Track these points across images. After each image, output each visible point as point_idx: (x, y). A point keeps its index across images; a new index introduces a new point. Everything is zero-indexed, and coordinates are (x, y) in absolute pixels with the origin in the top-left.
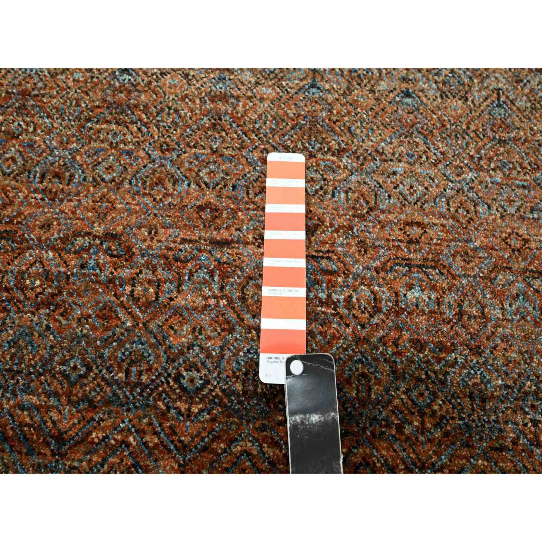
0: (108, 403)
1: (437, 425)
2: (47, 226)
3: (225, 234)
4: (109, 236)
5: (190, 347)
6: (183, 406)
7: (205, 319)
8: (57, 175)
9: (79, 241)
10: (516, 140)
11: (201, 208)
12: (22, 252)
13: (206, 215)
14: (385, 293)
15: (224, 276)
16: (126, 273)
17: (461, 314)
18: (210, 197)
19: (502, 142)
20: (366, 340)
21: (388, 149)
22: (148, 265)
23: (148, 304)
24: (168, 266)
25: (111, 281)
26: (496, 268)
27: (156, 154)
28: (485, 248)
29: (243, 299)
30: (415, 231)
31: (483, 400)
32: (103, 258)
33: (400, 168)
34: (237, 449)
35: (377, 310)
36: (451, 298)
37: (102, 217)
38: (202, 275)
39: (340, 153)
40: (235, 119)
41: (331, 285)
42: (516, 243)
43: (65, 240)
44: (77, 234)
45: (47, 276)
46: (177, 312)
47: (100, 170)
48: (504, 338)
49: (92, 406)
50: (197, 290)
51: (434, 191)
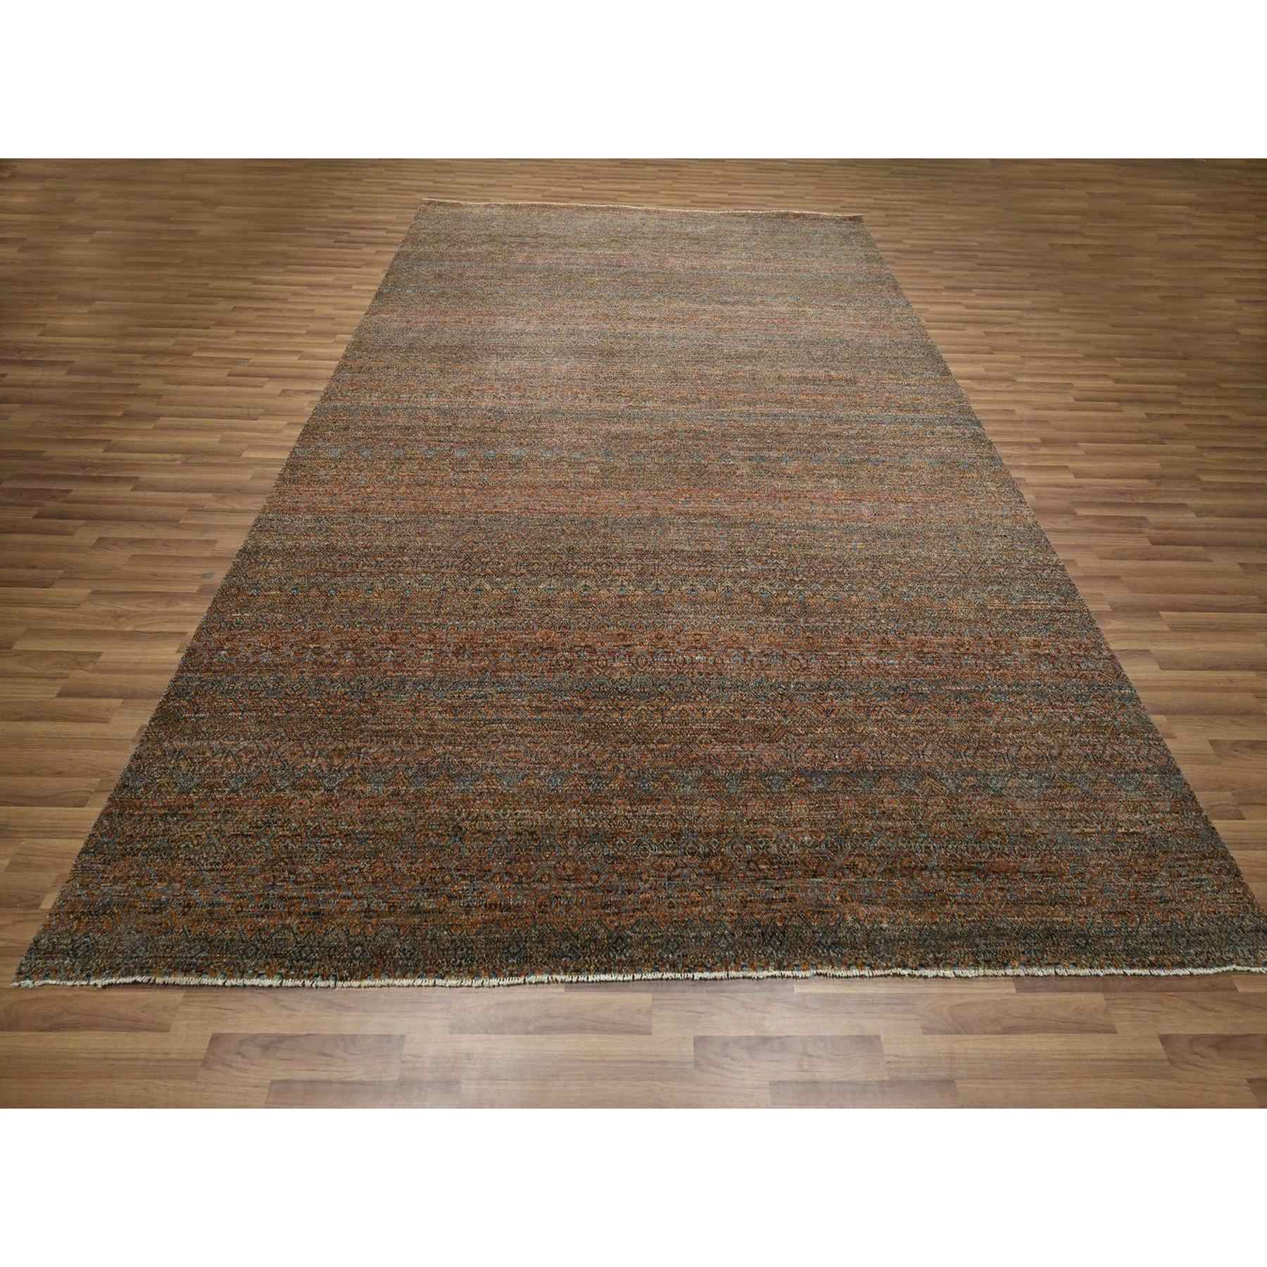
0: (594, 698)
1: (708, 697)
2: (564, 644)
3: (629, 643)
4: (587, 646)
5: (620, 679)
6: (620, 697)
7: (624, 670)
8: (565, 627)
9: (576, 649)
10: (735, 604)
11: (619, 635)
12: (556, 653)
13: (621, 637)
14: (687, 658)
15: (630, 656)
16: (595, 658)
17: (715, 663)
18: (622, 630)
19: (730, 605)
20: (682, 673)
21: (686, 610)
22: (602, 655)
23: (604, 667)
24: (609, 654)
25: (590, 661)
26: (727, 648)
27: (600, 617)
28: (723, 641)
29: (637, 663)
30: (698, 637)
31: (723, 689)
32: (585, 653)
33: (691, 616)
34: (639, 708)
35: (685, 663)
36: (711, 658)
37: (583, 640)
38: (622, 656)
39: (669, 612)
40: (629, 604)
41: (669, 656)
42: (735, 639)
43: (571, 648)
44: (575, 646)
45: (567, 661)
46: (615, 668)
47: (580, 624)
48: (730, 669)
49: (588, 699)
50: (621, 662)
51: (704, 623)
